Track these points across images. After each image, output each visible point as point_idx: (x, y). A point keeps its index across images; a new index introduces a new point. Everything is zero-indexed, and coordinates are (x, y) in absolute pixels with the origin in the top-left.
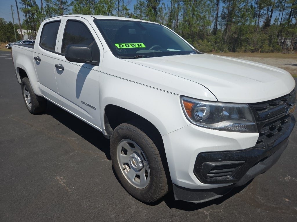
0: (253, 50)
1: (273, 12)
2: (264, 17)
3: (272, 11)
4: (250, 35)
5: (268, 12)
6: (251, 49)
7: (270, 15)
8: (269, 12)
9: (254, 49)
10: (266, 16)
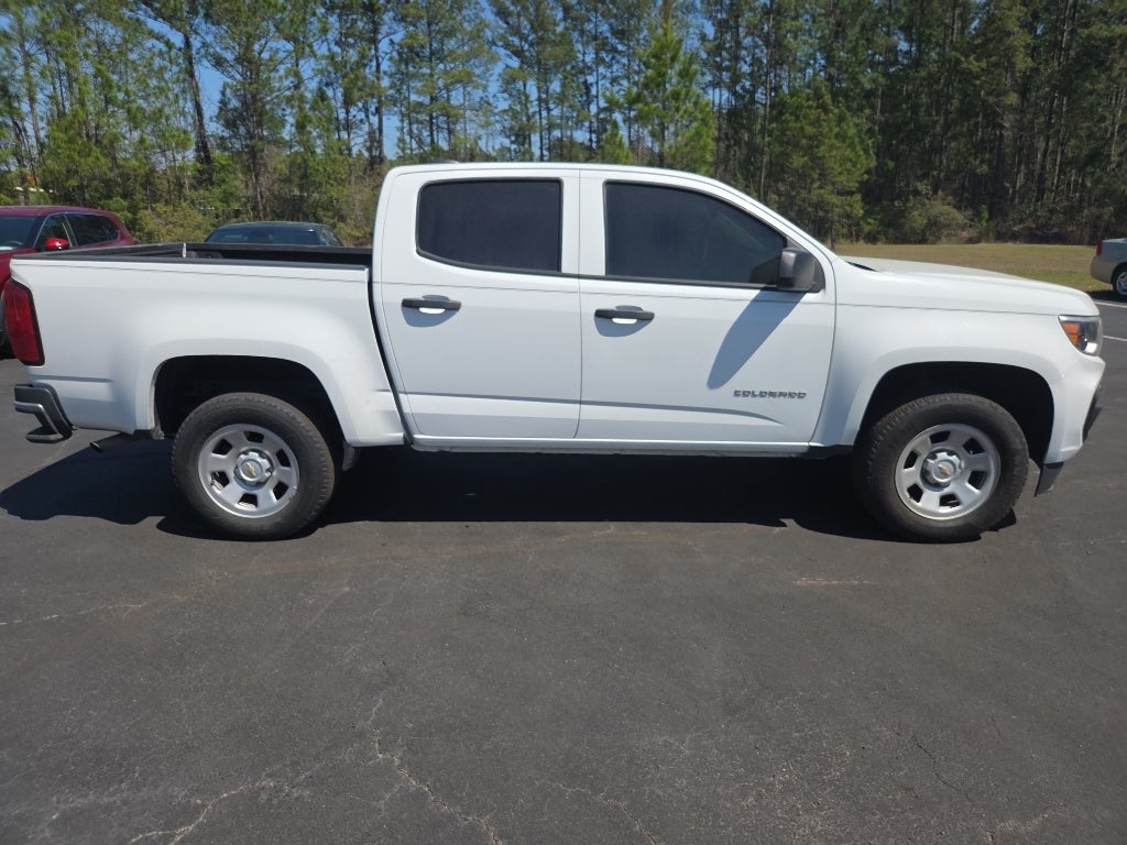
0: (358, 238)
1: (384, 118)
2: (360, 133)
3: (378, 111)
4: (340, 188)
5: (367, 116)
6: (354, 237)
7: (376, 126)
8: (371, 117)
9: (360, 235)
10: (366, 128)
